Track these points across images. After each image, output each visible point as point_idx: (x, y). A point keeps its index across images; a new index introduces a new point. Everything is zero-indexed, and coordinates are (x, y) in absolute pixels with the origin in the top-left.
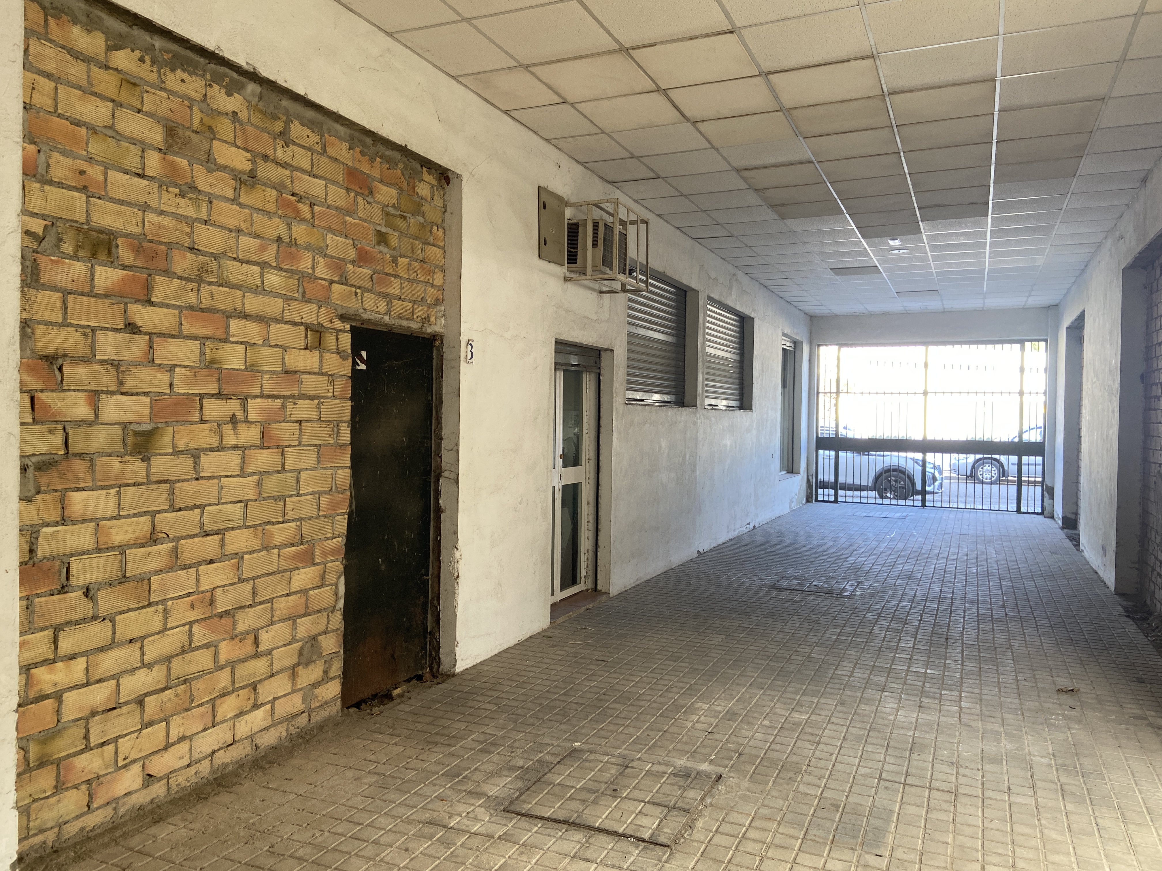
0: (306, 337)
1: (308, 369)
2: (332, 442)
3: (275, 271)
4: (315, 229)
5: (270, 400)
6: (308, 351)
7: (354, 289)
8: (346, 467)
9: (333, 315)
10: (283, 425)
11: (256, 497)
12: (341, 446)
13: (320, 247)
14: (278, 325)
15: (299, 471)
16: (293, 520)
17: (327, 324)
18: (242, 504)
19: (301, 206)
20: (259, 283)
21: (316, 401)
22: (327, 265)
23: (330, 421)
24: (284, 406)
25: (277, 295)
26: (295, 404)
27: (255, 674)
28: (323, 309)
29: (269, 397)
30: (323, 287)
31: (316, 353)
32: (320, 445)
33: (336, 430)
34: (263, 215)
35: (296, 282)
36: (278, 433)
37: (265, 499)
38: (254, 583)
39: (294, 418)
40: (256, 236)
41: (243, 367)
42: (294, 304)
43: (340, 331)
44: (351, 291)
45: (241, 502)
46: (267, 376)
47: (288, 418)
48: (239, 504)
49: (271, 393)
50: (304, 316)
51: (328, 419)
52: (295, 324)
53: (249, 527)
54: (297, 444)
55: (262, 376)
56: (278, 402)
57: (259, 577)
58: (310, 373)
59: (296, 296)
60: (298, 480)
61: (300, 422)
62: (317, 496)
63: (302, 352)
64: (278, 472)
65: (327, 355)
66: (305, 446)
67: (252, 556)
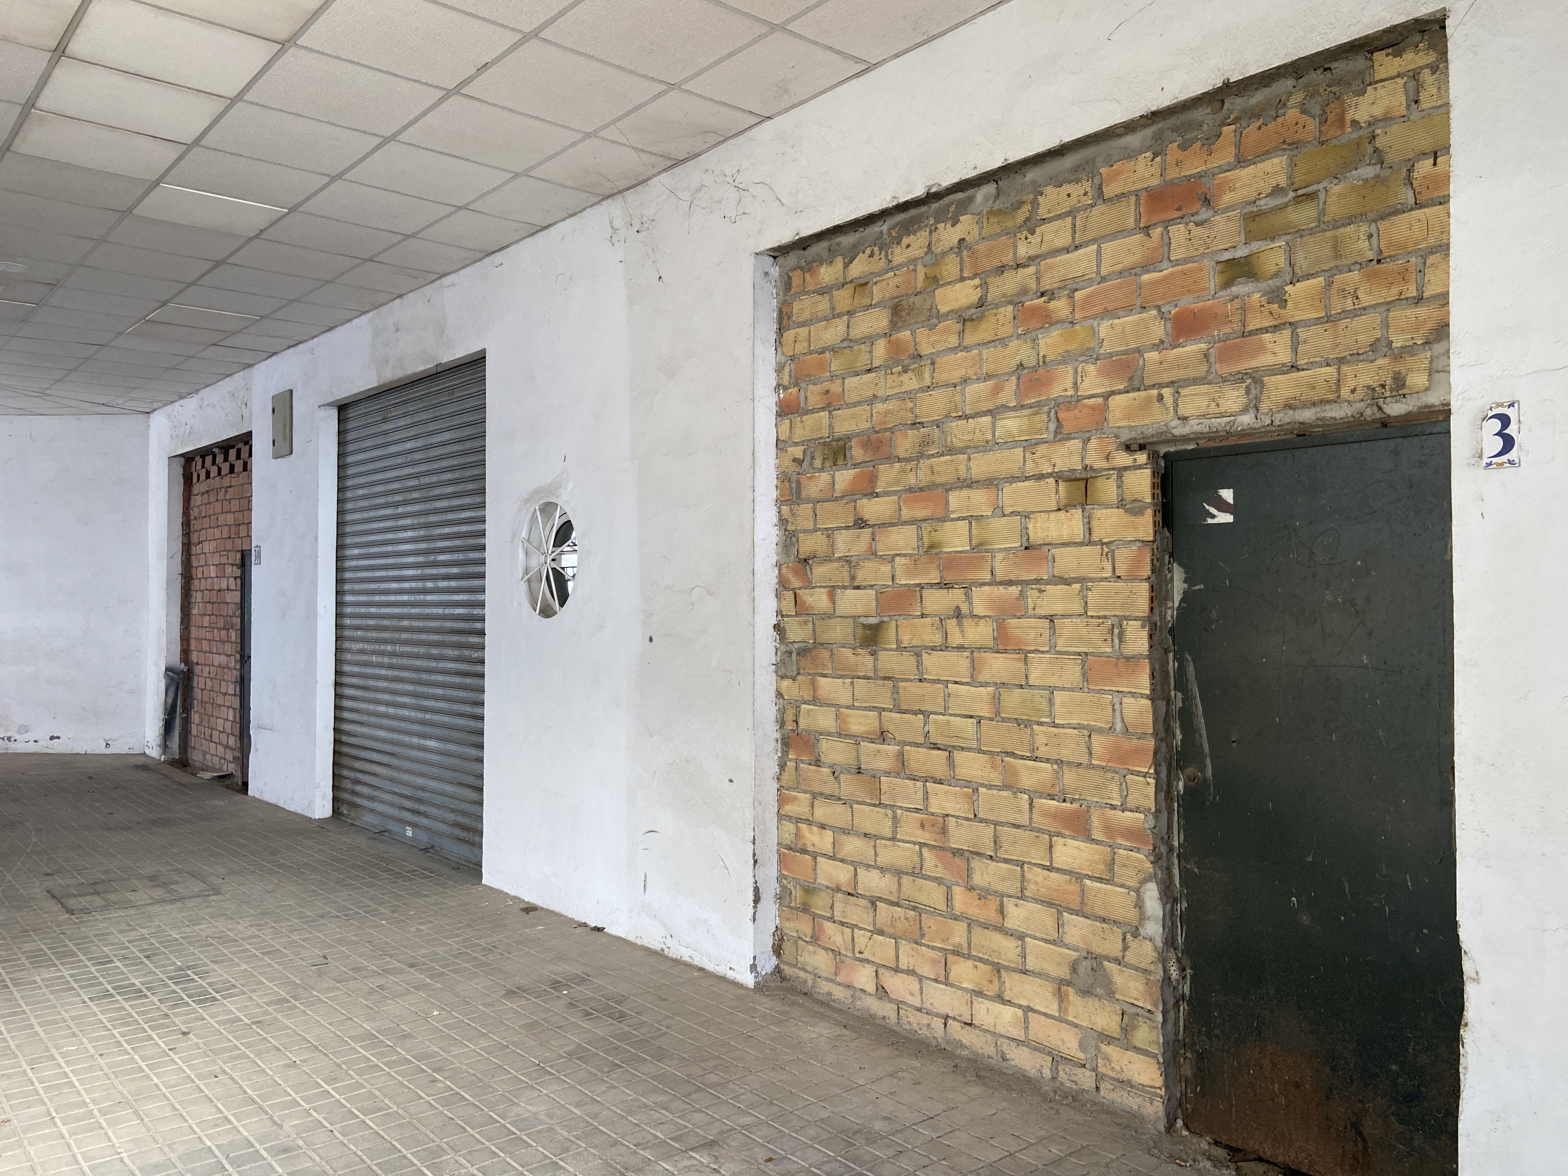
0: (1057, 492)
1: (1066, 538)
2: (1109, 650)
3: (1013, 414)
4: (1077, 327)
5: (1001, 588)
6: (1062, 514)
7: (1155, 392)
8: (1142, 696)
9: (1112, 447)
10: (1024, 622)
11: (992, 716)
12: (1128, 658)
13: (1089, 349)
14: (1014, 485)
15: (1052, 690)
16: (1048, 760)
17: (1100, 464)
18: (974, 721)
19: (1053, 304)
20: (990, 437)
21: (1077, 586)
22: (1101, 373)
23: (1105, 617)
24: (1022, 595)
25: (1016, 444)
26: (1041, 591)
27: (1000, 954)
28: (1093, 443)
29: (1001, 583)
30: (1093, 408)
31: (1077, 513)
32: (1086, 654)
33: (1116, 631)
34: (995, 347)
35: (1044, 417)
36: (1017, 632)
37: (1004, 720)
38: (995, 830)
39: (1040, 611)
40: (988, 377)
41: (968, 548)
42: (1042, 449)
43: (1126, 468)
44: (1149, 399)
45: (971, 717)
46: (999, 556)
47: (1031, 612)
48: (970, 720)
49: (1006, 578)
50: (1059, 462)
51: (1101, 614)
52: (1041, 477)
53: (984, 752)
54: (1047, 649)
55: (993, 557)
56: (1014, 590)
57: (1002, 824)
58: (1065, 545)
59: (1045, 436)
60: (1051, 702)
61: (1051, 618)
62: (1086, 732)
63: (1053, 516)
64: (1021, 686)
65: (1099, 513)
66: (1059, 653)
67: (990, 792)
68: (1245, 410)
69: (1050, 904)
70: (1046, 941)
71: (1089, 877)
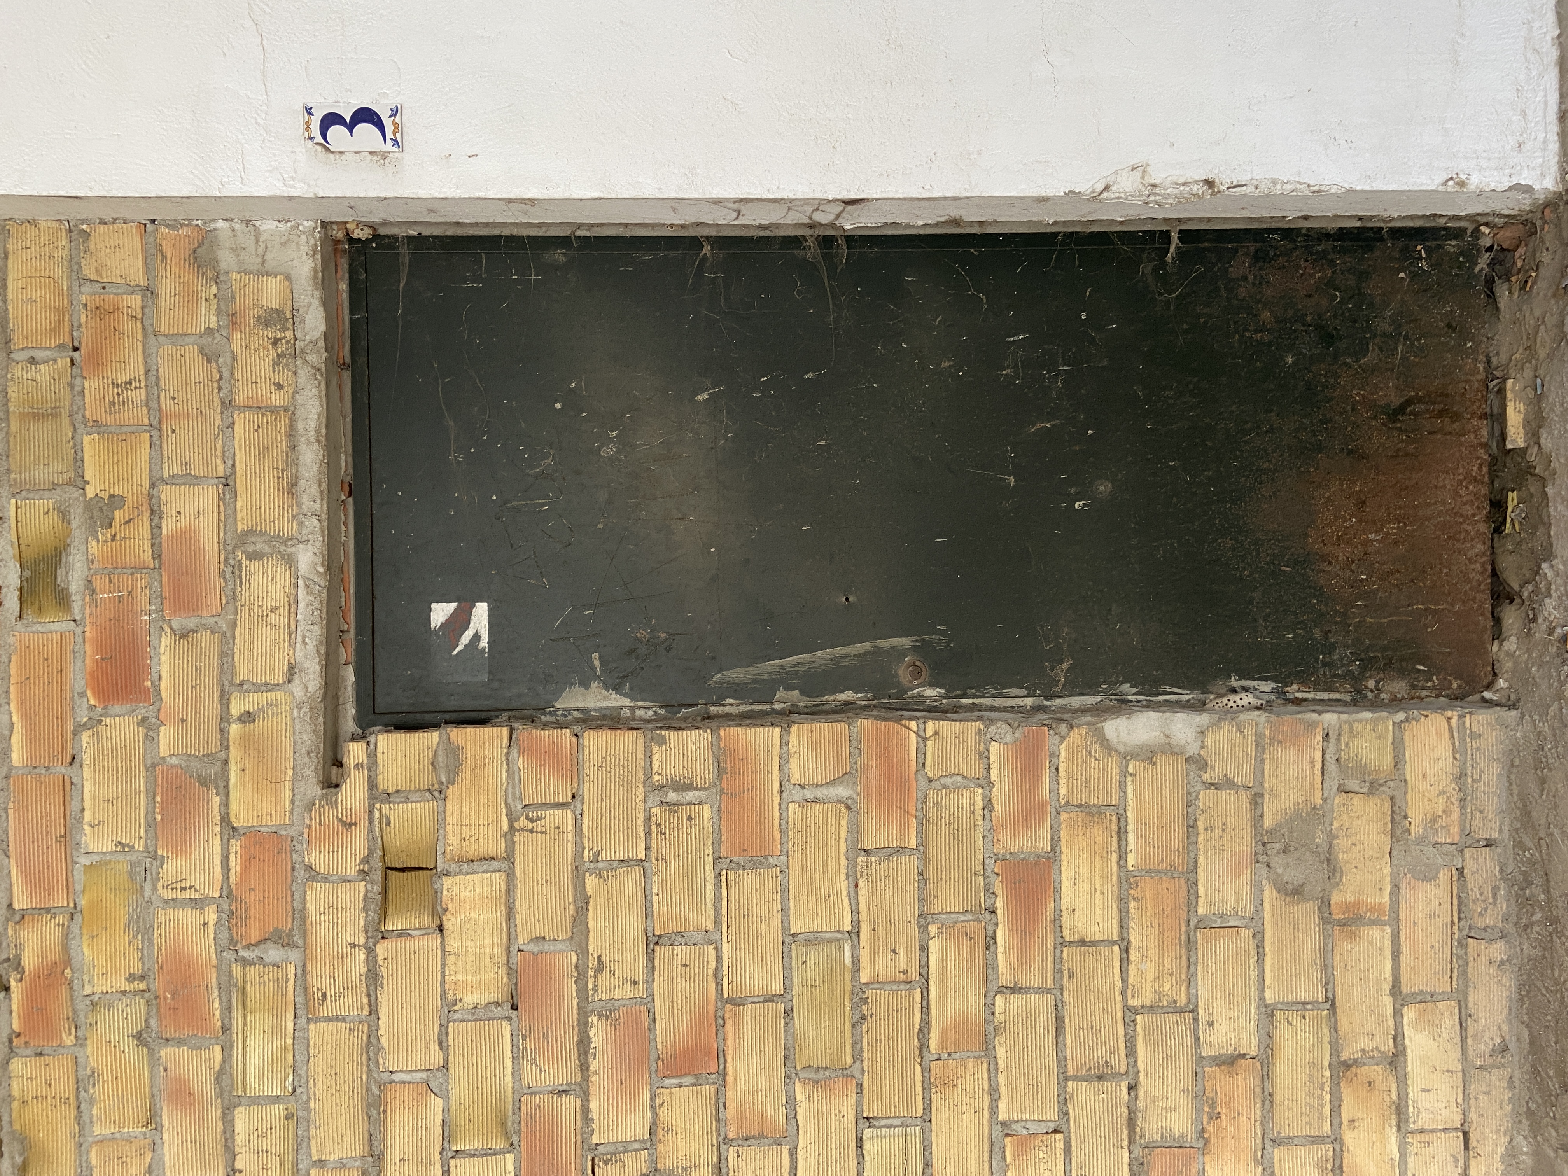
0: (403, 934)
1: (498, 914)
2: (707, 811)
3: (237, 1053)
4: (83, 902)
5: (594, 1066)
6: (450, 922)
7: (234, 729)
8: (785, 743)
9: (330, 815)
10: (660, 1007)
11: (852, 1088)
12: (721, 771)
13: (131, 874)
14: (384, 1041)
15: (790, 938)
16: (924, 948)
17: (359, 843)
18: (867, 1133)
19: (29, 961)
20: (278, 1110)
21: (590, 882)
22: (181, 846)
23: (647, 820)
24: (607, 1013)
25: (300, 1041)
26: (600, 968)
27: (1311, 1065)
28: (318, 859)
29: (584, 1067)
30: (248, 862)
31: (450, 886)
32: (717, 860)
33: (672, 796)
34: (92, 1102)
35: (252, 972)
36: (682, 1023)
37: (858, 1058)
38: (1075, 1078)
39: (639, 971)
40: (152, 1119)
41: (510, 1157)
42: (319, 979)
43: (372, 785)
44: (246, 741)
45: (860, 1141)
46: (530, 1075)
47: (640, 991)
48: (867, 1146)
49: (575, 1055)
50: (346, 936)
51: (641, 831)
52: (373, 977)
53: (928, 1108)
54: (711, 950)
55: (531, 1092)
56: (598, 1031)
57: (1061, 1062)
58: (510, 912)
59: (291, 970)
60: (813, 940)
61: (653, 942)
62: (862, 859)
63: (452, 944)
64: (788, 1013)
65: (452, 841)
66: (718, 924)
67: (1003, 1090)
68: (290, 561)
69: (1190, 945)
70: (1261, 956)
71: (1122, 857)
